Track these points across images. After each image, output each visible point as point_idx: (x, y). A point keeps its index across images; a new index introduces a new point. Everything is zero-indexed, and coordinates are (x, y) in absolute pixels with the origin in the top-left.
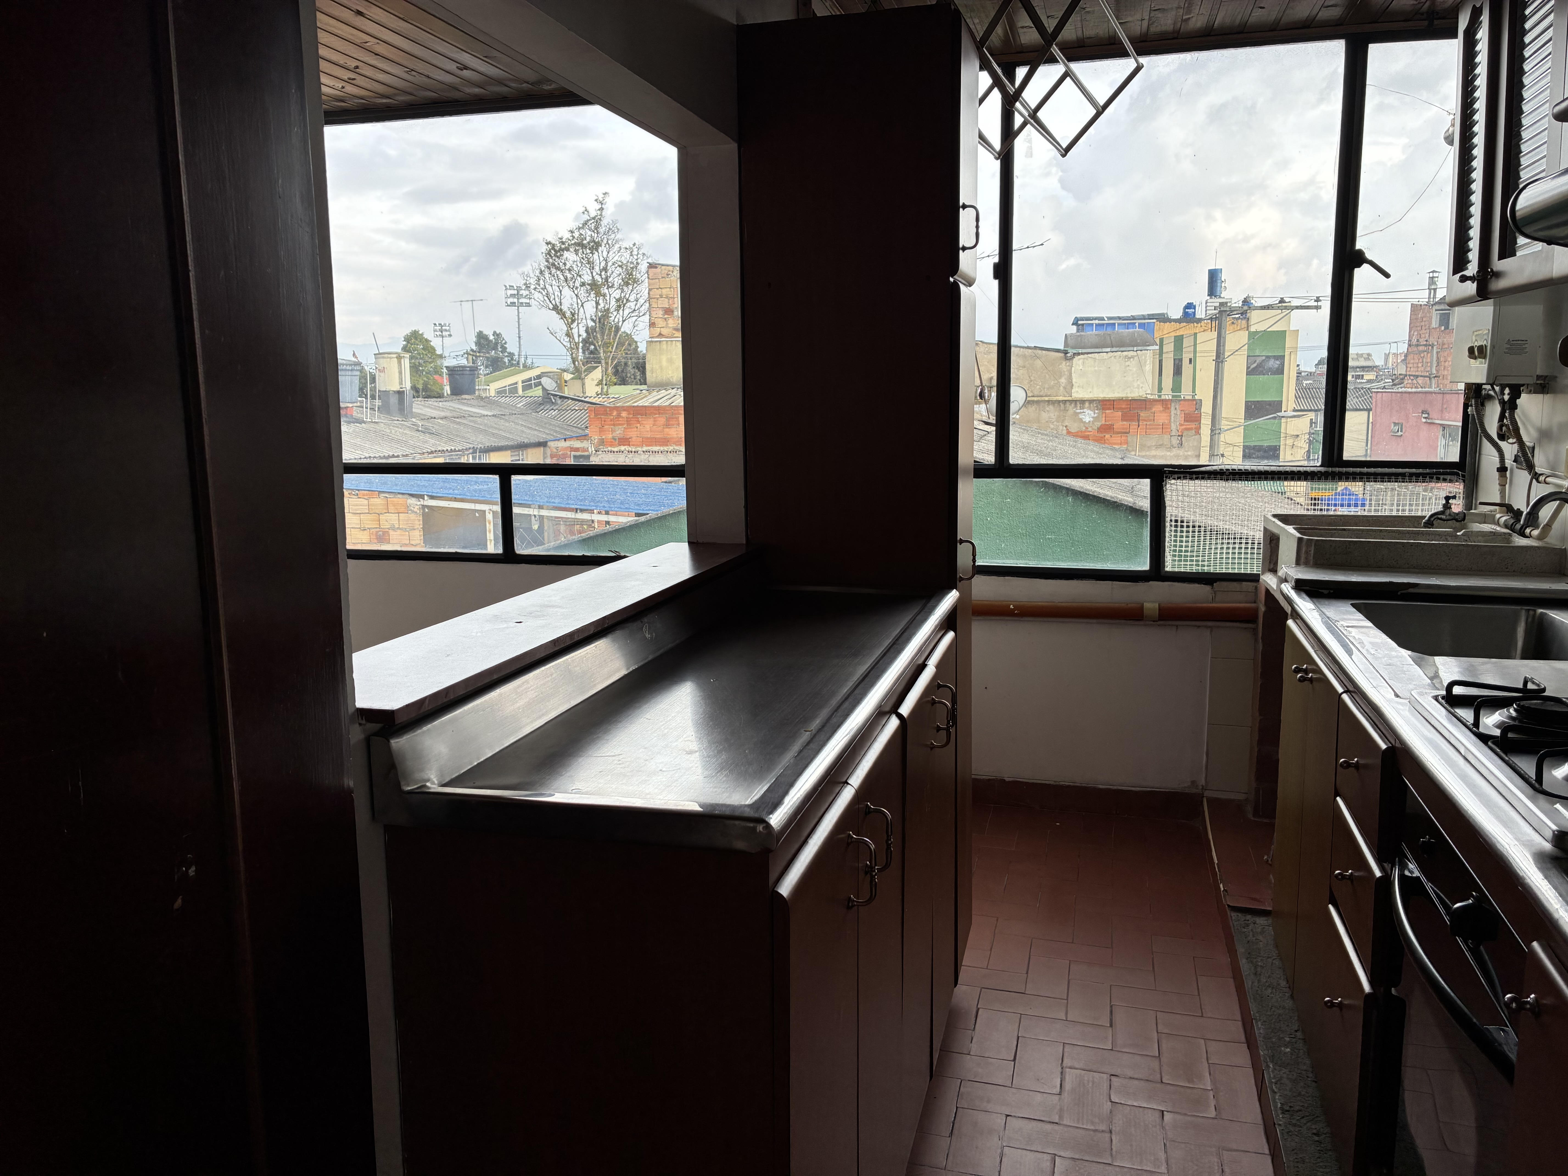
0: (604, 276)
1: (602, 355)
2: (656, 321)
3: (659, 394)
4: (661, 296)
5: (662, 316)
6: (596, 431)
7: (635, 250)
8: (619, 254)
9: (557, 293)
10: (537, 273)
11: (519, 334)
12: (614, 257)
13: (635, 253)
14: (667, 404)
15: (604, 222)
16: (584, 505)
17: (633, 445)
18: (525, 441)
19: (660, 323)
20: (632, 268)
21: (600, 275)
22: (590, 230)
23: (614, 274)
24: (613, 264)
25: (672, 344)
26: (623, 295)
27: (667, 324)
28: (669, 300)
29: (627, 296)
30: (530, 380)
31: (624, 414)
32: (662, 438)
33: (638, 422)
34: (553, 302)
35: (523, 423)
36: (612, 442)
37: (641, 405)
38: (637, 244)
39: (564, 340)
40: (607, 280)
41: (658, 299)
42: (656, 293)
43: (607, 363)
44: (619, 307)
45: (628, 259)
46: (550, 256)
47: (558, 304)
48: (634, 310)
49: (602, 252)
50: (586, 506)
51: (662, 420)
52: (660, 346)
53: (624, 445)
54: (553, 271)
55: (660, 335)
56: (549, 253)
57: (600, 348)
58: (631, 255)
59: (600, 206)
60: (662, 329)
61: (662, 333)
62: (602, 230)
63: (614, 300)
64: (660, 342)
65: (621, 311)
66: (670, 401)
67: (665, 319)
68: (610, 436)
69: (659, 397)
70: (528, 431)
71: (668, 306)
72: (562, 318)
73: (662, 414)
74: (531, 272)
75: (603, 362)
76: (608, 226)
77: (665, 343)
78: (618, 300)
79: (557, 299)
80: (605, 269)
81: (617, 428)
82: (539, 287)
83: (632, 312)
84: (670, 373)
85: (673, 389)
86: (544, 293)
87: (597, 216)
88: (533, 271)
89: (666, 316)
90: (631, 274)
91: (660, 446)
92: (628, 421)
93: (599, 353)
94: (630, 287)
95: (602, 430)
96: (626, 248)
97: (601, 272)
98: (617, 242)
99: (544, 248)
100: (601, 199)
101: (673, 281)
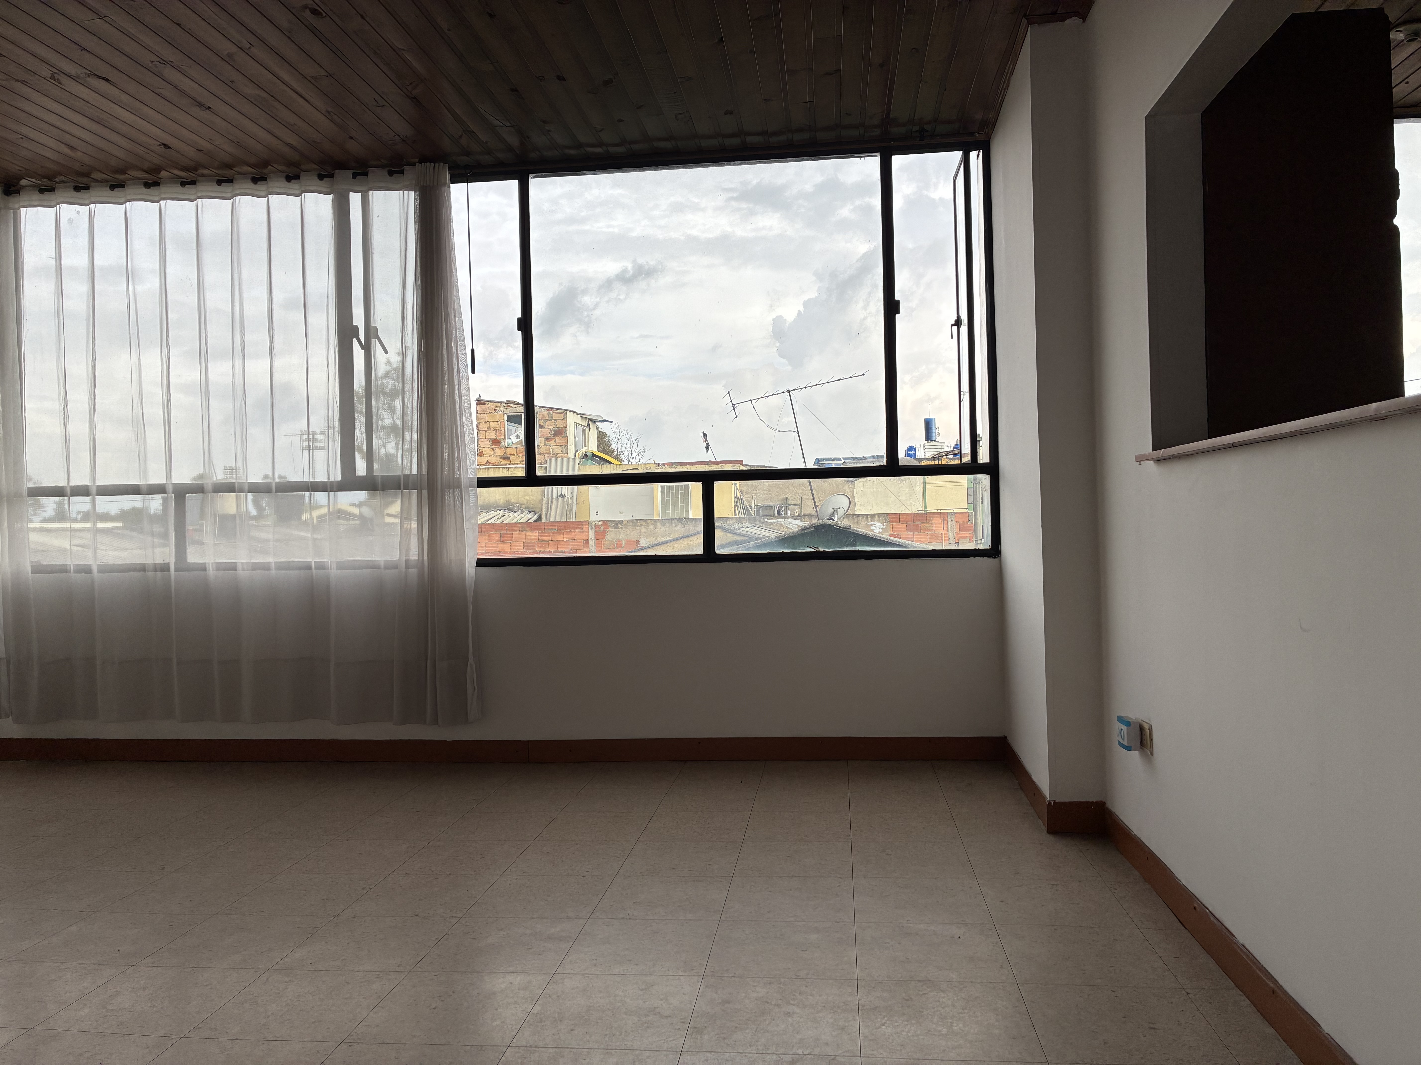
4: (489, 429)
5: (489, 447)
14: (498, 522)
19: (488, 452)
25: (498, 471)
27: (494, 453)
28: (496, 432)
41: (486, 431)
42: (484, 426)
55: (488, 463)
60: (489, 458)
61: (490, 461)
64: (487, 468)
66: (501, 520)
67: (493, 449)
71: (495, 438)
73: (497, 531)
77: (493, 469)
84: (497, 496)
85: (500, 510)
89: (493, 446)
101: (500, 415)
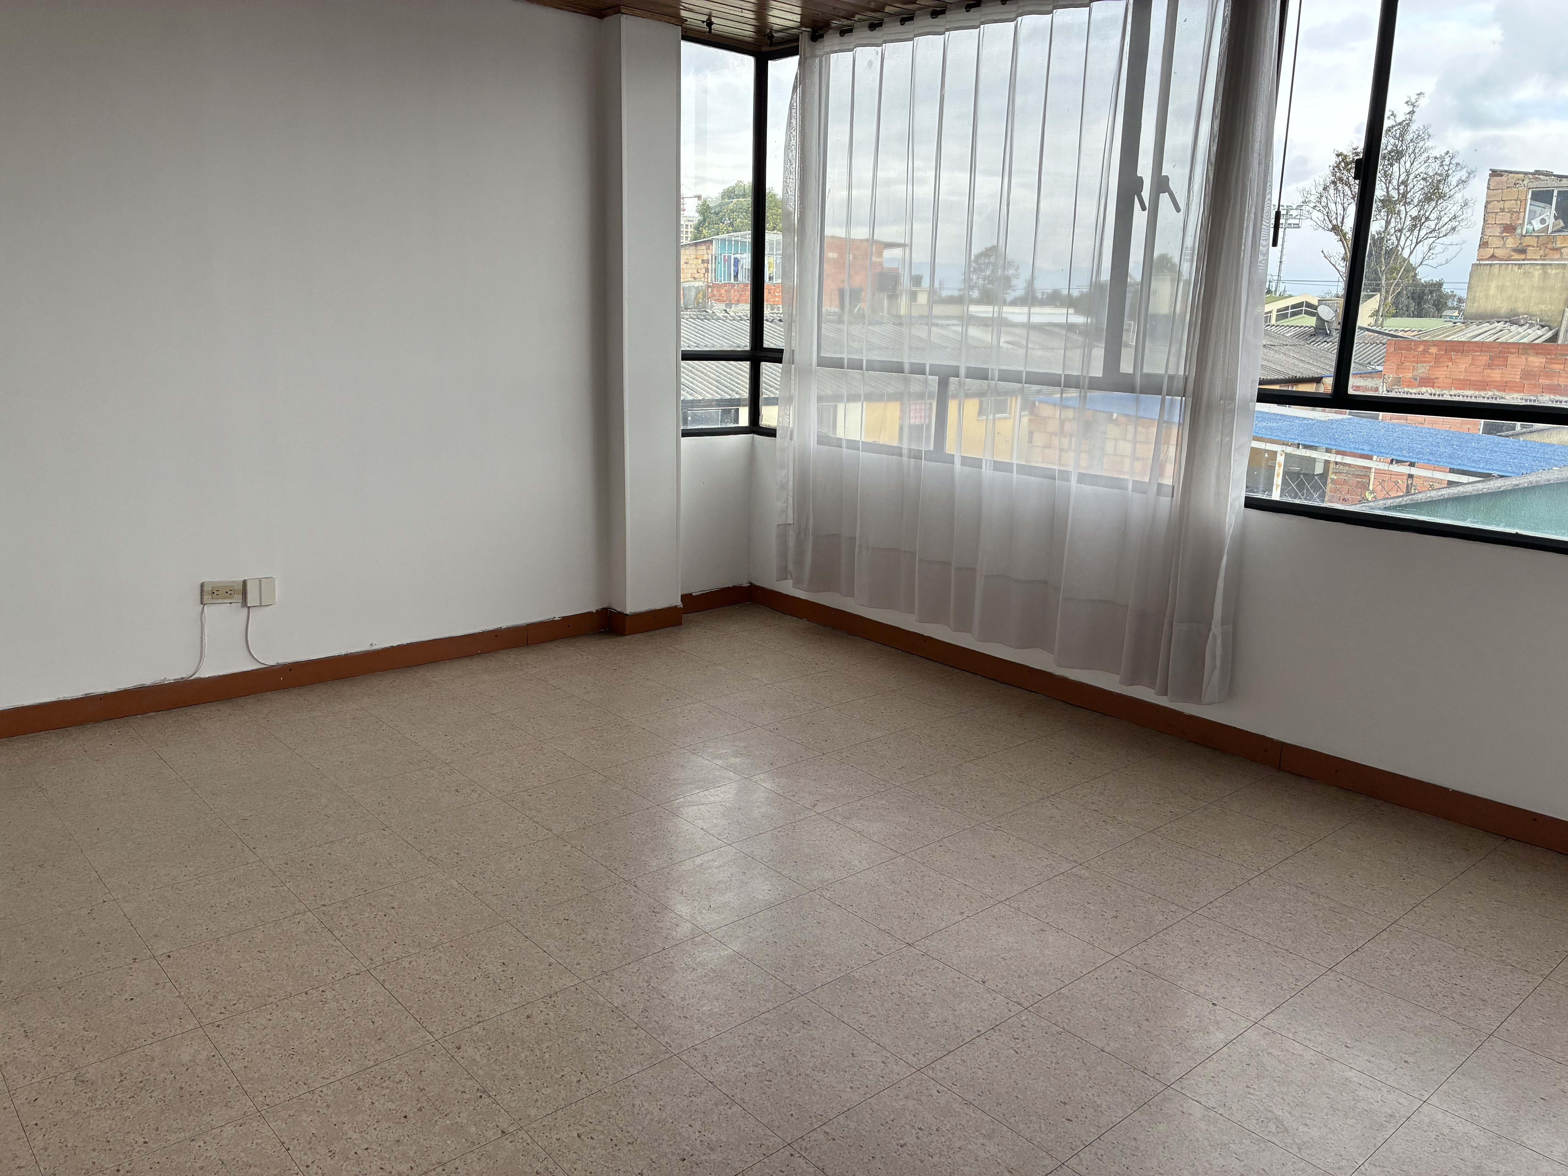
0: (1401, 192)
1: (1383, 282)
2: (1490, 240)
3: (1481, 328)
4: (1502, 210)
5: (1498, 235)
6: (1392, 369)
7: (1447, 160)
8: (1426, 164)
9: (1340, 211)
10: (1321, 189)
11: (1281, 258)
12: (1419, 168)
13: (1447, 162)
14: (1491, 339)
15: (1413, 127)
16: (1402, 456)
17: (1439, 387)
18: (1298, 377)
19: (1495, 242)
20: (1439, 181)
21: (1398, 189)
22: (1394, 137)
23: (1415, 187)
24: (1416, 177)
25: (1506, 269)
26: (1422, 212)
27: (1505, 243)
28: (1512, 215)
29: (1427, 214)
30: (1287, 308)
31: (1434, 350)
32: (1480, 381)
33: (1451, 360)
34: (1334, 222)
35: (1295, 355)
36: (1411, 382)
37: (1456, 339)
38: (1451, 152)
39: (1339, 264)
40: (1404, 195)
41: (1497, 213)
42: (1496, 206)
43: (1387, 292)
44: (1415, 226)
45: (1437, 170)
46: (1339, 169)
47: (1340, 225)
48: (1434, 230)
49: (1405, 163)
50: (1405, 457)
51: (1484, 359)
52: (1490, 270)
53: (1426, 387)
54: (1340, 186)
55: (1493, 257)
56: (1338, 166)
57: (1382, 274)
58: (1442, 165)
59: (1411, 109)
60: (1496, 250)
61: (1497, 255)
62: (1408, 137)
63: (1410, 219)
64: (1491, 265)
65: (1416, 232)
66: (1496, 336)
67: (1503, 238)
68: (1410, 375)
69: (1481, 331)
70: (1301, 365)
71: (1509, 223)
72: (1341, 240)
73: (1486, 351)
74: (1313, 188)
75: (1383, 290)
76: (1417, 133)
77: (1498, 266)
78: (1414, 219)
79: (1339, 219)
80: (1405, 183)
81: (1420, 365)
82: (1320, 205)
83: (1431, 232)
84: (1498, 303)
85: (1498, 322)
86: (1325, 212)
87: (1404, 121)
88: (1316, 186)
89: (1505, 234)
90: (1438, 189)
91: (1475, 390)
92: (1437, 359)
93: (1380, 280)
94: (1433, 204)
95: (1400, 367)
96: (1436, 158)
97: (1399, 186)
98: (1426, 150)
99: (1333, 160)
100: (1413, 101)
101: (1522, 191)
